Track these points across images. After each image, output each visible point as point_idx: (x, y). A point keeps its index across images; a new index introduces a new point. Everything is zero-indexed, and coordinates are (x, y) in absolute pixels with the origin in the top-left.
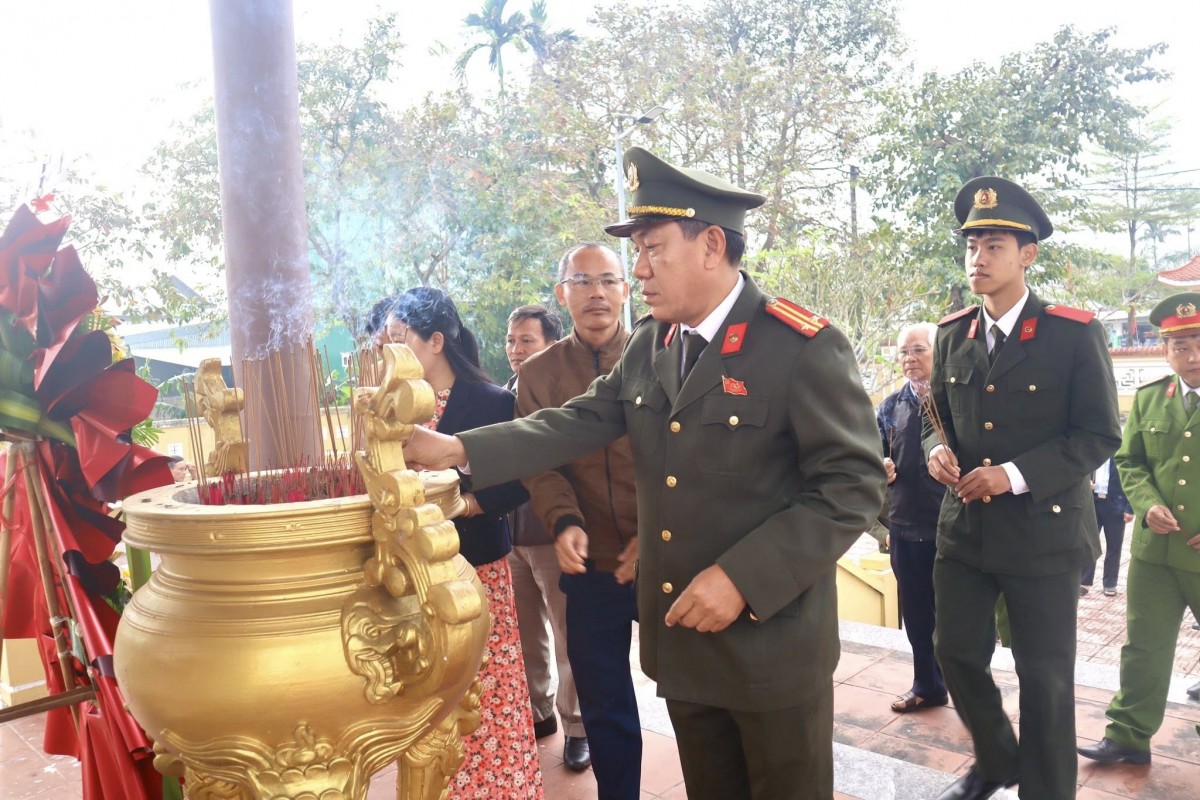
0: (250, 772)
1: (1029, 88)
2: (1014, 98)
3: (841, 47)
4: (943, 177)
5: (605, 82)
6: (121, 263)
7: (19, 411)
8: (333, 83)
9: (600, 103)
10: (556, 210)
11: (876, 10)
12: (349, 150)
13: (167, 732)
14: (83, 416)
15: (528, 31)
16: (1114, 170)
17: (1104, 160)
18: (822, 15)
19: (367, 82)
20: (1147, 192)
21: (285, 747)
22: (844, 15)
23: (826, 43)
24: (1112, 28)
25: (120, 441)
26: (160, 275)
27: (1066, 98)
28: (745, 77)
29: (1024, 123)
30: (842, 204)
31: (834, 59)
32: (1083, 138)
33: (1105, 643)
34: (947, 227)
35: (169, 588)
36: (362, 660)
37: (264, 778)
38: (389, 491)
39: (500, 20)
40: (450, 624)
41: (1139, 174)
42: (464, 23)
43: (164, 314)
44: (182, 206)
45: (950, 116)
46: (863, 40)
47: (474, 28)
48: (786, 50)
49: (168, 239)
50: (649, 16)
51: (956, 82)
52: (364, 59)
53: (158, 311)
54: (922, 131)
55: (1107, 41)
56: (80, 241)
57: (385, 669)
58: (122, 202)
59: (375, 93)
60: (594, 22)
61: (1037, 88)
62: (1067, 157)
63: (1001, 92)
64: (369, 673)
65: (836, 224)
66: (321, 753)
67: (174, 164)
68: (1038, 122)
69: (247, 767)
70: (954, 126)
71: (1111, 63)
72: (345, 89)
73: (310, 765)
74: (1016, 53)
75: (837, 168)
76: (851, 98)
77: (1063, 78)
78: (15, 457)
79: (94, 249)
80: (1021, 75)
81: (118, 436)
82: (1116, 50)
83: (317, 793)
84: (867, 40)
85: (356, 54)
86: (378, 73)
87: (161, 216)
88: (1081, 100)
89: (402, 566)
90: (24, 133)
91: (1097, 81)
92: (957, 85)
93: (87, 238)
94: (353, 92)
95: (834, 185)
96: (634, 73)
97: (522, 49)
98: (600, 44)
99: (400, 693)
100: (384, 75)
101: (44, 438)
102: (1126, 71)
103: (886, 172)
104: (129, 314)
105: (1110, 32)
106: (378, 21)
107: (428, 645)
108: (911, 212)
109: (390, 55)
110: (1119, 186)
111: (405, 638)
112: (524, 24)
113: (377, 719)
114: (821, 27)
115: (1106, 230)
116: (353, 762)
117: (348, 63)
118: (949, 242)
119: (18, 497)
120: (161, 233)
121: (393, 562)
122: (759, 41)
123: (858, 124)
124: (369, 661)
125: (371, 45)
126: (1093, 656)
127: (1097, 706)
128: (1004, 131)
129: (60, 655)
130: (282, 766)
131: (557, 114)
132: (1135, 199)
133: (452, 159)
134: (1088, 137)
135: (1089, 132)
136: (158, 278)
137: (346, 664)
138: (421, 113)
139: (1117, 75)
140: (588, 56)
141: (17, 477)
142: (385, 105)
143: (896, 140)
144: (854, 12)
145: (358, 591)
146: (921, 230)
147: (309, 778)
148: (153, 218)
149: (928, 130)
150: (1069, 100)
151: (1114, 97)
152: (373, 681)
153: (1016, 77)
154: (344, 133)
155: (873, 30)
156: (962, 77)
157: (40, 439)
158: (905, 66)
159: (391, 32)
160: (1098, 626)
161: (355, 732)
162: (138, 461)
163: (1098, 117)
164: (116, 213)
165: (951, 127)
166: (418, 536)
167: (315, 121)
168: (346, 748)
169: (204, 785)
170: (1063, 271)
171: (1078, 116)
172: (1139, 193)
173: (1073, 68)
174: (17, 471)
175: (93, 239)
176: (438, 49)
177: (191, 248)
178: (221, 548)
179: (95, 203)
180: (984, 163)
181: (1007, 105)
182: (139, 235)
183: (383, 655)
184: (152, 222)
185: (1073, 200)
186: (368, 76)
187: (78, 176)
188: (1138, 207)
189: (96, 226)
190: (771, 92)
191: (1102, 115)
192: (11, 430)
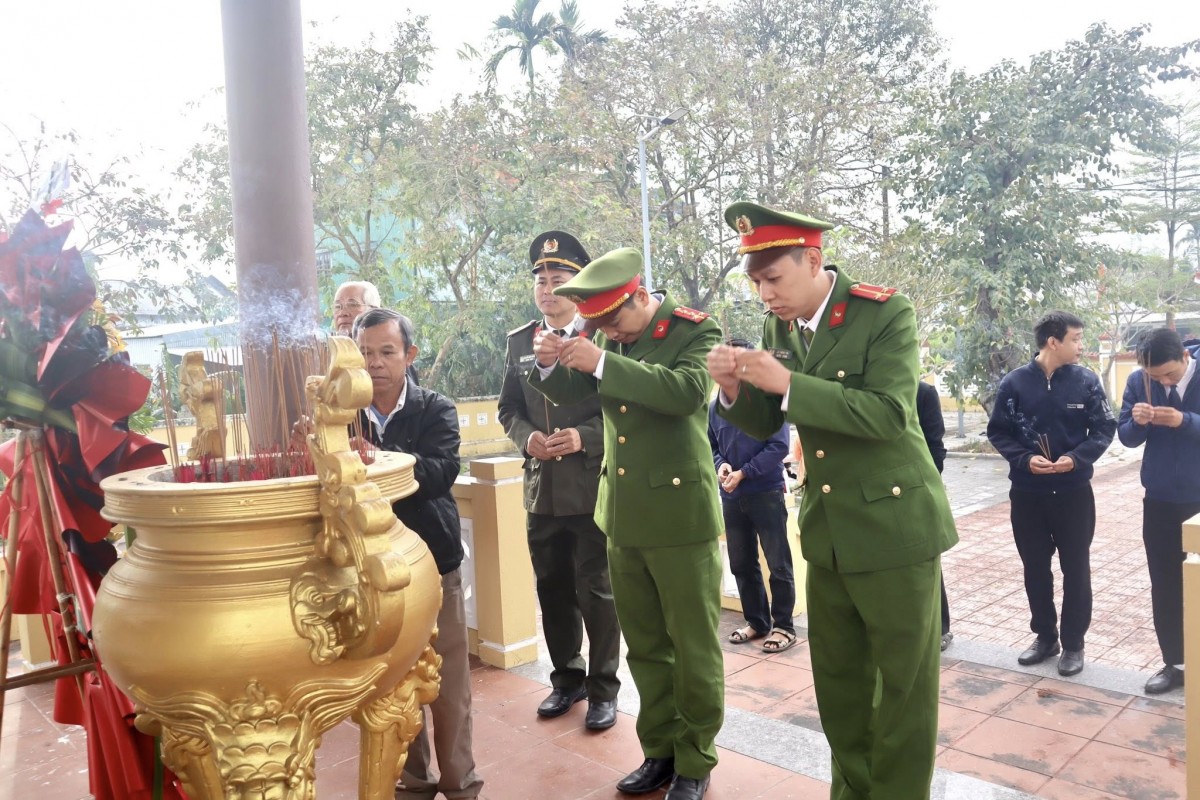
0: (206, 725)
1: (1059, 87)
2: (1046, 97)
3: (873, 47)
4: (970, 177)
5: (634, 82)
6: (156, 263)
7: (24, 400)
8: (363, 86)
9: (628, 104)
10: (581, 210)
11: (908, 9)
12: (379, 153)
13: (134, 688)
14: (83, 405)
15: (558, 33)
16: (1153, 170)
17: (1141, 160)
18: (853, 15)
19: (397, 85)
20: (1188, 193)
21: (237, 702)
22: (876, 15)
23: (857, 43)
24: (1145, 26)
25: (117, 429)
26: (194, 275)
27: (1098, 97)
28: (774, 79)
29: (1054, 122)
30: (873, 204)
31: (865, 58)
32: (1115, 138)
33: (1113, 644)
34: (974, 228)
35: (142, 558)
36: (307, 625)
37: (219, 730)
38: (333, 471)
39: (531, 24)
40: (381, 591)
41: (1179, 174)
42: (495, 26)
43: (198, 314)
44: (217, 207)
45: (978, 117)
46: (895, 40)
47: (504, 30)
48: (816, 50)
49: (202, 239)
50: (678, 17)
51: (983, 82)
52: (394, 62)
53: (193, 310)
54: (949, 132)
55: (1139, 39)
56: (118, 242)
57: (329, 633)
58: (158, 204)
59: (405, 96)
60: (624, 23)
61: (1067, 88)
62: (1099, 157)
63: (1032, 92)
64: (314, 637)
65: (867, 225)
66: (270, 708)
67: (208, 166)
68: (1068, 122)
69: (204, 720)
70: (981, 126)
71: (1143, 62)
72: (375, 92)
73: (261, 720)
74: (1047, 52)
75: (867, 169)
76: (882, 98)
77: (1094, 77)
78: (24, 444)
79: (131, 250)
80: (1052, 75)
81: (115, 424)
82: (1150, 48)
83: (266, 745)
84: (899, 39)
85: (386, 57)
86: (407, 76)
87: (196, 218)
88: (1113, 99)
89: (344, 539)
90: (65, 137)
91: (1129, 80)
92: (986, 85)
93: (124, 239)
94: (383, 95)
95: (865, 185)
96: (664, 74)
97: (553, 51)
98: (630, 45)
99: (343, 656)
100: (414, 77)
101: (50, 426)
102: (1160, 70)
103: (913, 172)
104: (164, 313)
105: (1144, 30)
106: (408, 25)
107: (365, 611)
108: (938, 213)
109: (420, 58)
110: (1158, 186)
111: (345, 605)
112: (555, 25)
113: (322, 679)
114: (852, 27)
115: (1139, 231)
116: (301, 718)
117: (378, 67)
118: (977, 243)
119: (25, 481)
120: (195, 234)
121: (337, 535)
122: (790, 41)
123: (890, 124)
124: (314, 626)
125: (401, 49)
126: (1099, 658)
127: (1079, 702)
128: (1033, 131)
129: (66, 629)
130: (234, 720)
131: (584, 115)
132: (1174, 200)
133: (480, 160)
134: (1120, 137)
135: (1121, 132)
136: (192, 278)
137: (293, 628)
138: (450, 114)
139: (1151, 74)
140: (617, 57)
141: (25, 463)
142: (414, 108)
143: (924, 141)
144: (886, 11)
145: (308, 562)
146: (950, 230)
147: (260, 731)
148: (188, 220)
149: (955, 131)
150: (1100, 100)
151: (1147, 96)
152: (317, 643)
153: (1046, 76)
154: (375, 134)
155: (903, 31)
156: (991, 76)
157: (46, 427)
158: (936, 66)
159: (421, 35)
160: (1108, 628)
161: (302, 690)
162: (134, 447)
163: (1130, 116)
164: (153, 215)
165: (978, 127)
166: (356, 513)
167: (346, 124)
168: (294, 705)
169: (178, 744)
170: (1094, 273)
171: (1110, 115)
172: (1178, 193)
173: (1105, 67)
174: (25, 457)
175: (130, 240)
176: (468, 53)
177: (225, 249)
178: (182, 520)
179: (133, 205)
180: (1013, 163)
181: (1036, 104)
182: (174, 237)
183: (327, 620)
184: (187, 224)
185: (1104, 201)
186: (398, 79)
187: (117, 178)
188: (1177, 207)
189: (133, 228)
190: (801, 92)
191: (1135, 114)
192: (19, 418)
